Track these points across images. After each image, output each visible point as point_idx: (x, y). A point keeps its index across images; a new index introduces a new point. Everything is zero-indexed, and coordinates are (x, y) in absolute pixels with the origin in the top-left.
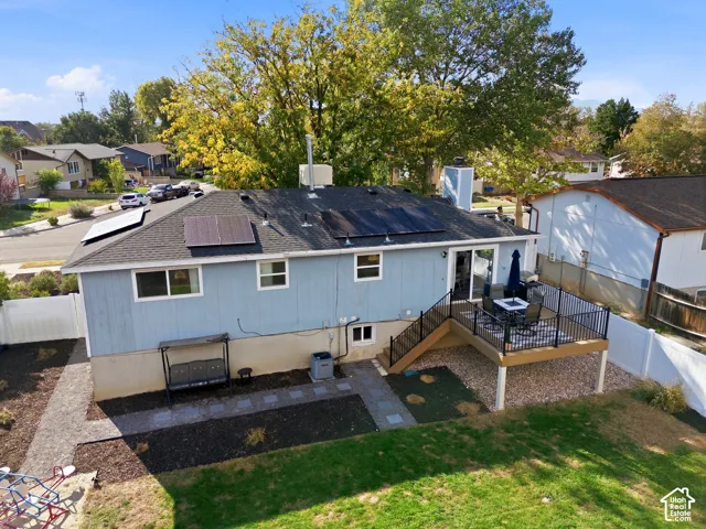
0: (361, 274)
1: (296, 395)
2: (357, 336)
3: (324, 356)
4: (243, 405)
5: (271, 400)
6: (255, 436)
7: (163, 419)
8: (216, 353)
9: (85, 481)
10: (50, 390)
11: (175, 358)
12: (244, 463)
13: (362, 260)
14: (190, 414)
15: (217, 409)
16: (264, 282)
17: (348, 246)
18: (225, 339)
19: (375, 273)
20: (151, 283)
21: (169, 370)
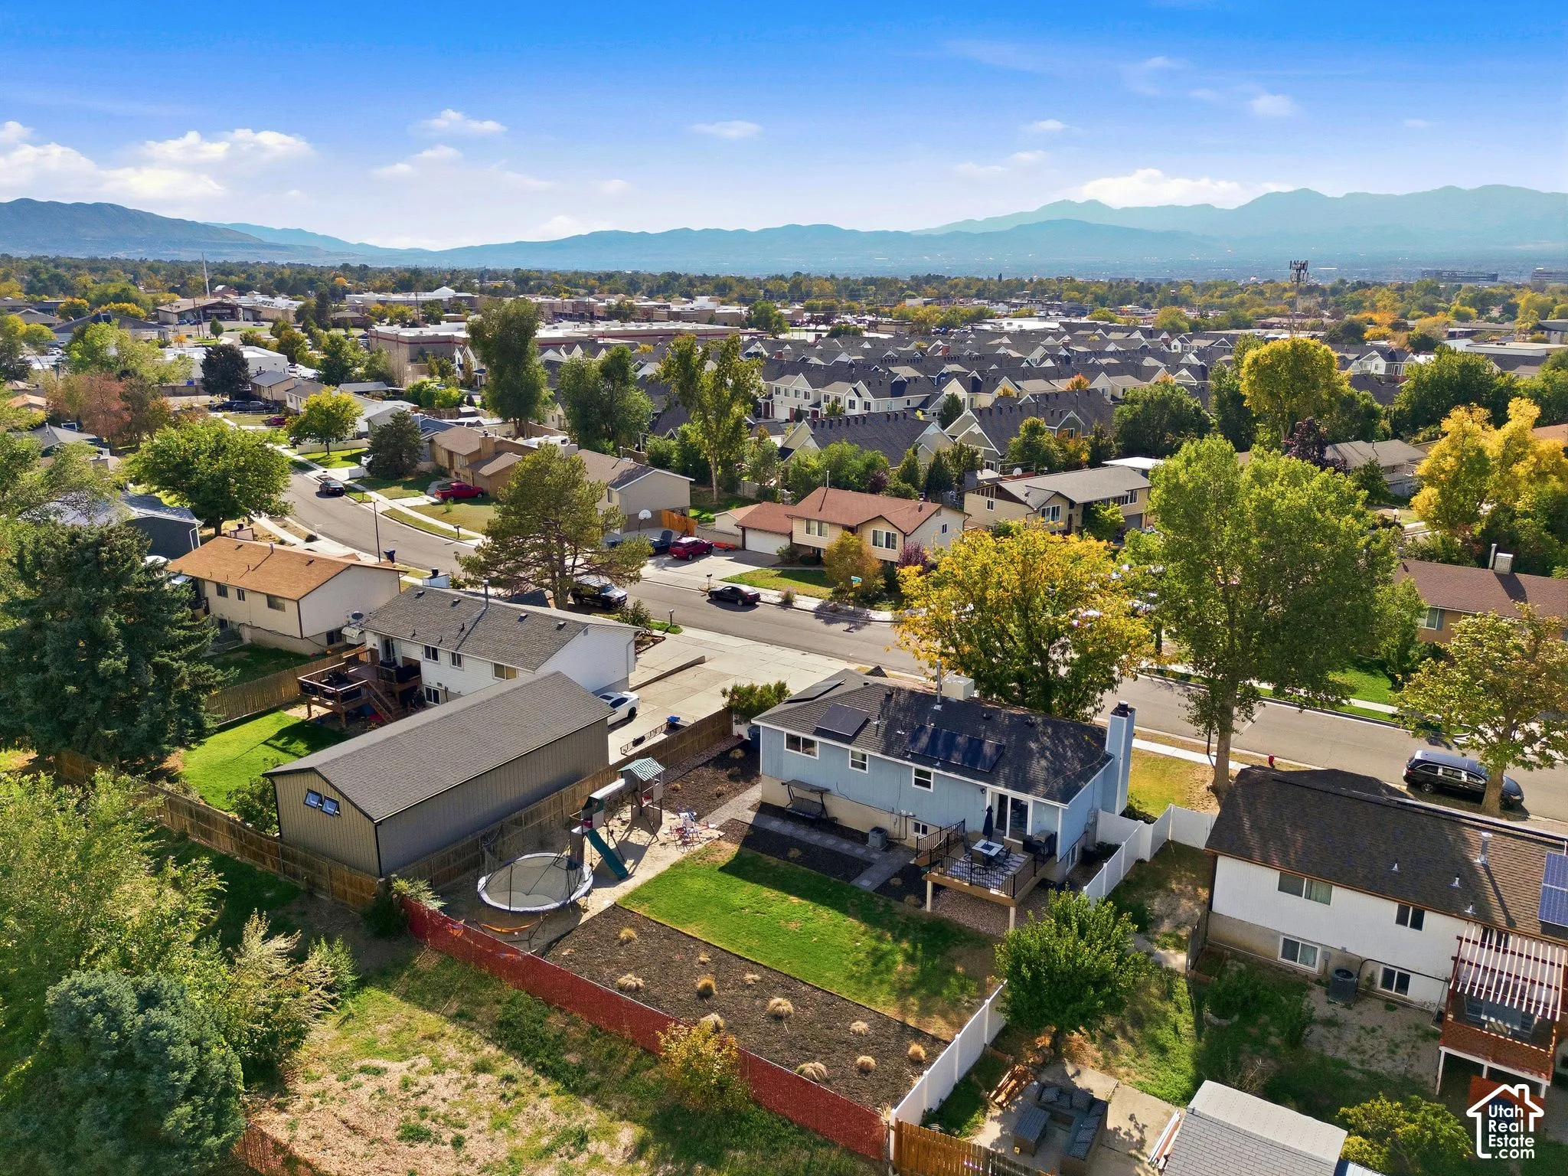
0: (918, 782)
1: (845, 846)
2: (917, 829)
3: (878, 830)
4: (815, 838)
5: (830, 842)
6: (794, 853)
7: (775, 825)
8: (816, 798)
9: (716, 834)
10: (753, 784)
11: (797, 792)
12: (774, 861)
13: (919, 772)
14: (787, 829)
15: (802, 833)
16: (854, 764)
17: (909, 760)
18: (823, 792)
19: (928, 785)
20: (793, 742)
21: (794, 799)
